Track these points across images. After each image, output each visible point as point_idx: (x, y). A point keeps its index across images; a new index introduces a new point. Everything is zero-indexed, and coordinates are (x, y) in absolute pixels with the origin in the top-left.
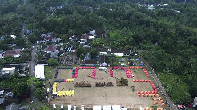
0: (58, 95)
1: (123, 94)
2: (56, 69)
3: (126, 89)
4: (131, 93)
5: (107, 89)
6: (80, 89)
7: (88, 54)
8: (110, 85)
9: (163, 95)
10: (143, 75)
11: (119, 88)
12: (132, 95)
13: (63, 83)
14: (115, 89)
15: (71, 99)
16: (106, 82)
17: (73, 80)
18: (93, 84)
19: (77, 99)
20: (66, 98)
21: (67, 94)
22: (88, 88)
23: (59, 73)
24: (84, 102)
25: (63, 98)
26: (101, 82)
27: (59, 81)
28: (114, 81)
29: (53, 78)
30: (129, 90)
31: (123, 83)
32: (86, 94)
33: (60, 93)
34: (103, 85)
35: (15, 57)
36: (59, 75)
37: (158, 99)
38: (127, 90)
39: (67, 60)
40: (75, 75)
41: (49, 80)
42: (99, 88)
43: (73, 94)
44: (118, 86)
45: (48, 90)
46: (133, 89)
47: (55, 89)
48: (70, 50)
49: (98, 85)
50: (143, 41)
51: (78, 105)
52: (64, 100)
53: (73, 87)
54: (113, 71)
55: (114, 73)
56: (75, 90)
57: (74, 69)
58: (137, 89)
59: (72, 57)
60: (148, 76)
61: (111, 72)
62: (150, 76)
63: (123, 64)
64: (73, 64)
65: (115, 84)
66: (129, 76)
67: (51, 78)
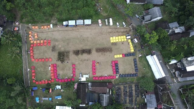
0: (125, 37)
1: (64, 42)
3: (61, 48)
4: (57, 44)
5: (80, 47)
6: (106, 46)
8: (77, 53)
9: (26, 42)
10: (38, 69)
11: (67, 49)
12: (56, 40)
13: (125, 52)
14: (72, 48)
15: (112, 34)
16: (80, 56)
17: (116, 56)
18: (94, 52)
19: (107, 34)
20: (117, 34)
22: (98, 46)
23: (134, 67)
24: (100, 31)
25: (120, 33)
26: (85, 56)
27: (130, 54)
28: (72, 57)
29: (137, 59)
30: (58, 47)
32: (99, 40)
34: (84, 51)
36: (133, 64)
38: (60, 46)
40: (115, 65)
41: (140, 55)
42: (88, 48)
43: (111, 38)
44: (68, 52)
46: (54, 49)
47: (130, 43)
49: (89, 52)
51: (105, 27)
52: (118, 32)
53: (113, 47)
54: (72, 75)
55: (71, 71)
56: (111, 44)
57: (118, 75)
58: (50, 48)
59: (126, 102)
60: (33, 68)
61: (74, 72)
62: (31, 69)
63: (59, 87)
64: (122, 87)
65: (71, 53)
66: (55, 66)
67: (139, 58)
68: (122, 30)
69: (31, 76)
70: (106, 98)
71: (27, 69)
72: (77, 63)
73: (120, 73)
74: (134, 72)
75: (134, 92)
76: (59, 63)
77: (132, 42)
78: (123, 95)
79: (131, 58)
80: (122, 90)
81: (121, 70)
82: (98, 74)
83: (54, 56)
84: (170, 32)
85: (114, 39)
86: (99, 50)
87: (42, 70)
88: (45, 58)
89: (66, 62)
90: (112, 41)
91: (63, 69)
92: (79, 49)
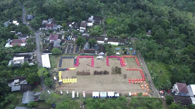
1: (117, 81)
2: (59, 58)
3: (120, 77)
4: (123, 80)
5: (104, 77)
6: (81, 76)
7: (87, 44)
8: (106, 73)
9: (149, 82)
10: (134, 64)
11: (113, 75)
12: (124, 83)
13: (67, 71)
14: (110, 77)
15: (75, 86)
16: (103, 71)
17: (75, 69)
18: (92, 72)
19: (79, 86)
20: (70, 85)
21: (71, 82)
22: (88, 76)
23: (62, 62)
24: (85, 88)
25: (67, 85)
26: (99, 70)
27: (63, 70)
28: (109, 69)
29: (58, 67)
30: (122, 78)
31: (117, 71)
32: (86, 81)
33: (65, 81)
34: (100, 73)
35: (22, 46)
36: (62, 64)
37: (145, 85)
38: (120, 78)
39: (69, 49)
40: (76, 64)
41: (55, 69)
42: (97, 76)
43: (76, 81)
45: (55, 78)
46: (125, 77)
47: (60, 77)
48: (70, 39)
49: (96, 73)
50: (137, 29)
51: (80, 91)
52: (69, 87)
53: (75, 75)
54: (109, 60)
55: (110, 62)
56: (77, 77)
57: (75, 58)
58: (128, 77)
59: (73, 46)
60: (139, 65)
61: (108, 61)
63: (118, 53)
64: (74, 53)
65: (110, 73)
66: (122, 65)
67: (56, 67)
68: (64, 88)
70: (86, 46)
71: (143, 64)
72: (106, 66)
73: (74, 59)
74: (63, 59)
75: (67, 50)
76: (119, 66)
78: (74, 49)
80: (74, 51)
82: (90, 59)
83: (124, 70)
85: (74, 81)
86: (88, 74)
87: (132, 64)
88: (131, 71)
89: (114, 67)
90: (76, 79)
91: (116, 63)
92: (104, 75)
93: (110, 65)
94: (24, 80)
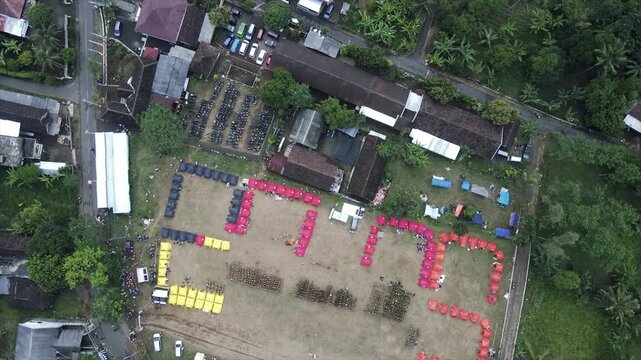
0: (172, 300)
1: (374, 348)
3: (390, 332)
4: (397, 351)
5: (328, 315)
6: (245, 291)
7: (312, 115)
8: (343, 300)
11: (371, 320)
13: (192, 249)
14: (354, 321)
15: (210, 324)
16: (337, 286)
17: (226, 245)
18: (290, 284)
19: (227, 329)
20: (194, 317)
21: (198, 305)
22: (270, 297)
23: (182, 194)
24: (244, 345)
25: (182, 315)
26: (321, 280)
27: (179, 237)
28: (362, 292)
29: (161, 213)
30: (398, 339)
32: (258, 316)
34: (320, 296)
36: (181, 203)
38: (390, 339)
40: (238, 219)
41: (146, 222)
42: (305, 305)
43: (217, 309)
44: (372, 311)
45: (141, 275)
47: (162, 272)
48: (243, 49)
49: (305, 290)
52: (188, 324)
53: (221, 277)
54: (380, 234)
55: (380, 247)
56: (228, 290)
57: (240, 185)
58: (423, 344)
59: (248, 99)
60: (492, 297)
61: (372, 242)
62: (500, 298)
63: (432, 212)
64: (242, 146)
65: (362, 304)
66: (426, 281)
67: (152, 216)
68: (171, 324)
69: (505, 272)
70: (302, 132)
71: (513, 299)
72: (356, 266)
73: (232, 189)
74: (187, 177)
75: (212, 119)
76: (410, 286)
77: (156, 273)
78: (249, 122)
79: (179, 224)
80: (245, 136)
81: (225, 196)
82: (301, 209)
83: (418, 313)
84: (19, 264)
85: (211, 303)
86: (272, 284)
87: (466, 281)
88: (448, 318)
89: (387, 282)
90: (220, 299)
91: (403, 262)
92: (332, 309)
93: (375, 263)
94: (21, 260)
